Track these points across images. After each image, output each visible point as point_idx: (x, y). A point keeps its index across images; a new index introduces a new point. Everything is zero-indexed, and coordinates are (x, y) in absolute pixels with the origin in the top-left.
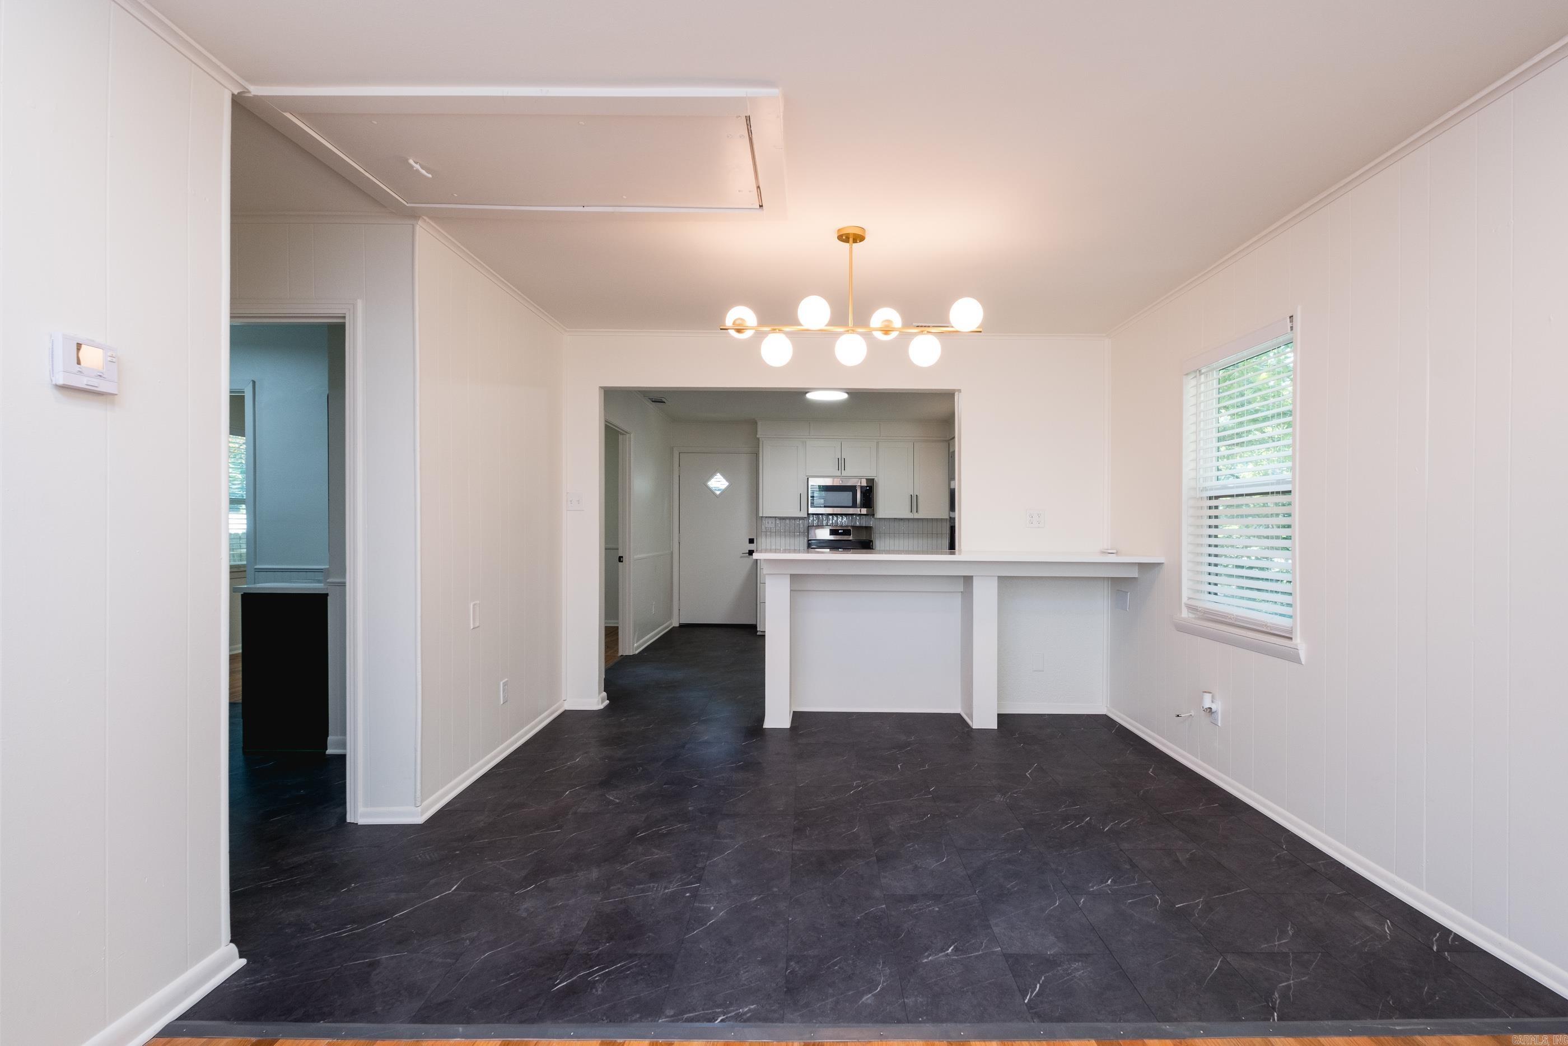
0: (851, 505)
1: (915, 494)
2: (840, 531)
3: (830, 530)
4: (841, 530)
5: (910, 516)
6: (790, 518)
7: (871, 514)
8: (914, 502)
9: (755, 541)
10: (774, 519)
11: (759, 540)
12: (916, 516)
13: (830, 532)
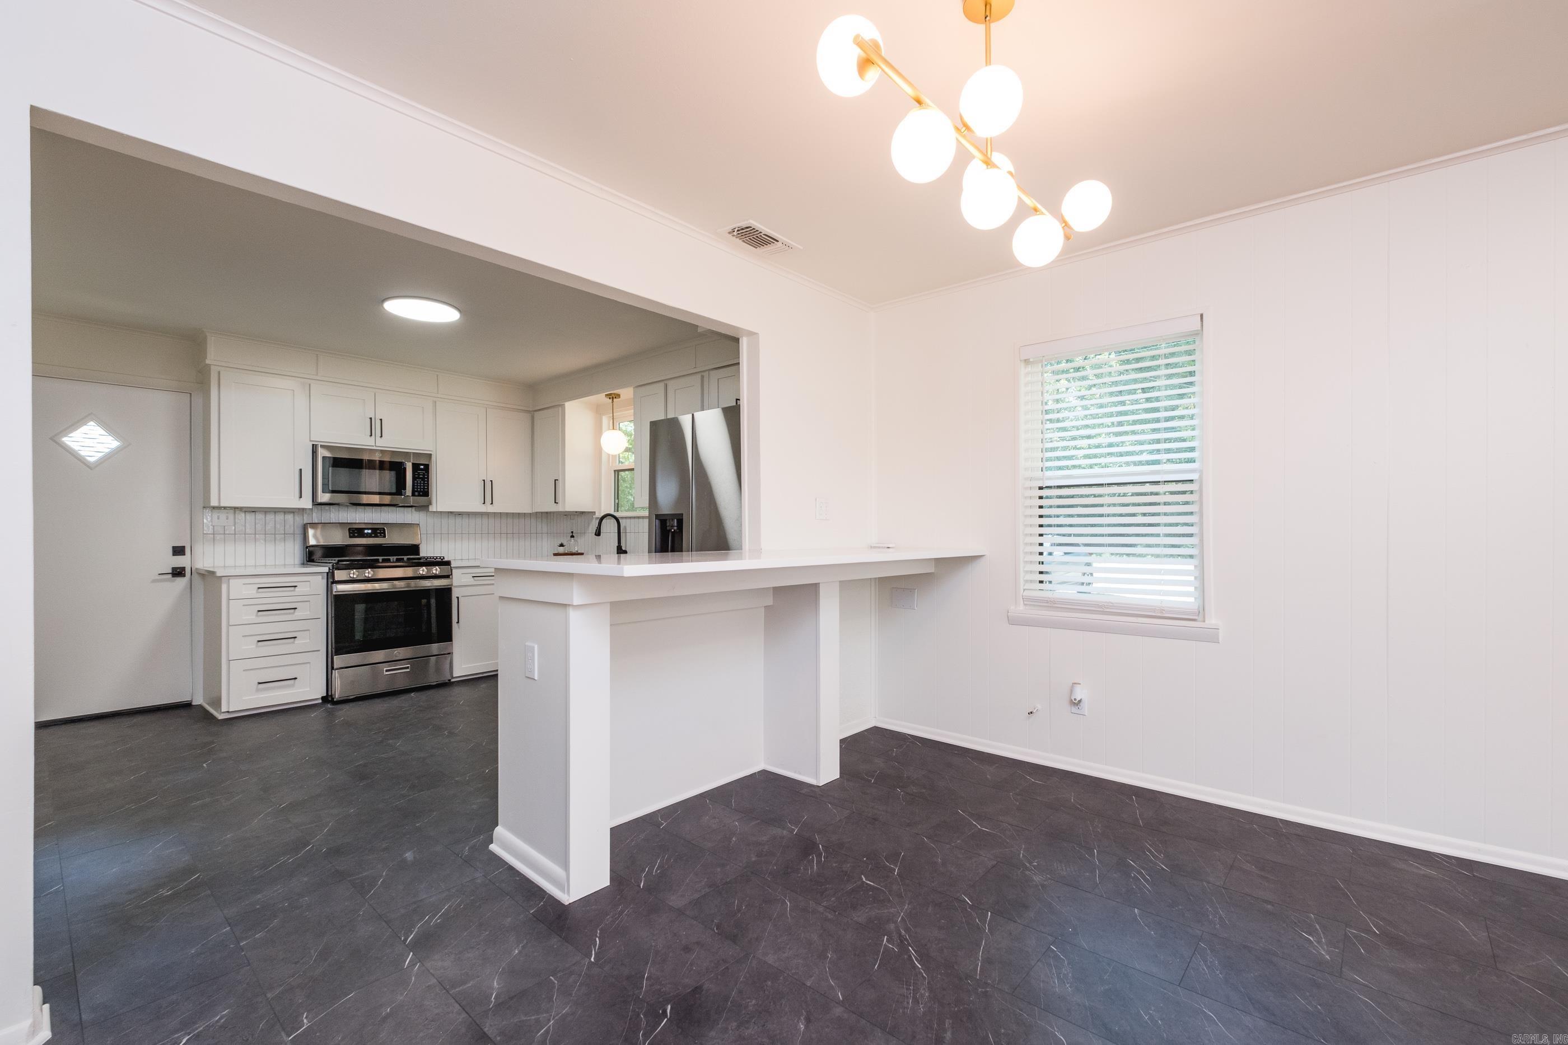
0: (394, 491)
1: (489, 480)
2: (366, 531)
3: (349, 529)
4: (368, 529)
5: (483, 509)
6: (276, 511)
7: (425, 507)
8: (488, 489)
9: (188, 551)
10: (232, 511)
11: (198, 549)
12: (489, 509)
13: (350, 533)
